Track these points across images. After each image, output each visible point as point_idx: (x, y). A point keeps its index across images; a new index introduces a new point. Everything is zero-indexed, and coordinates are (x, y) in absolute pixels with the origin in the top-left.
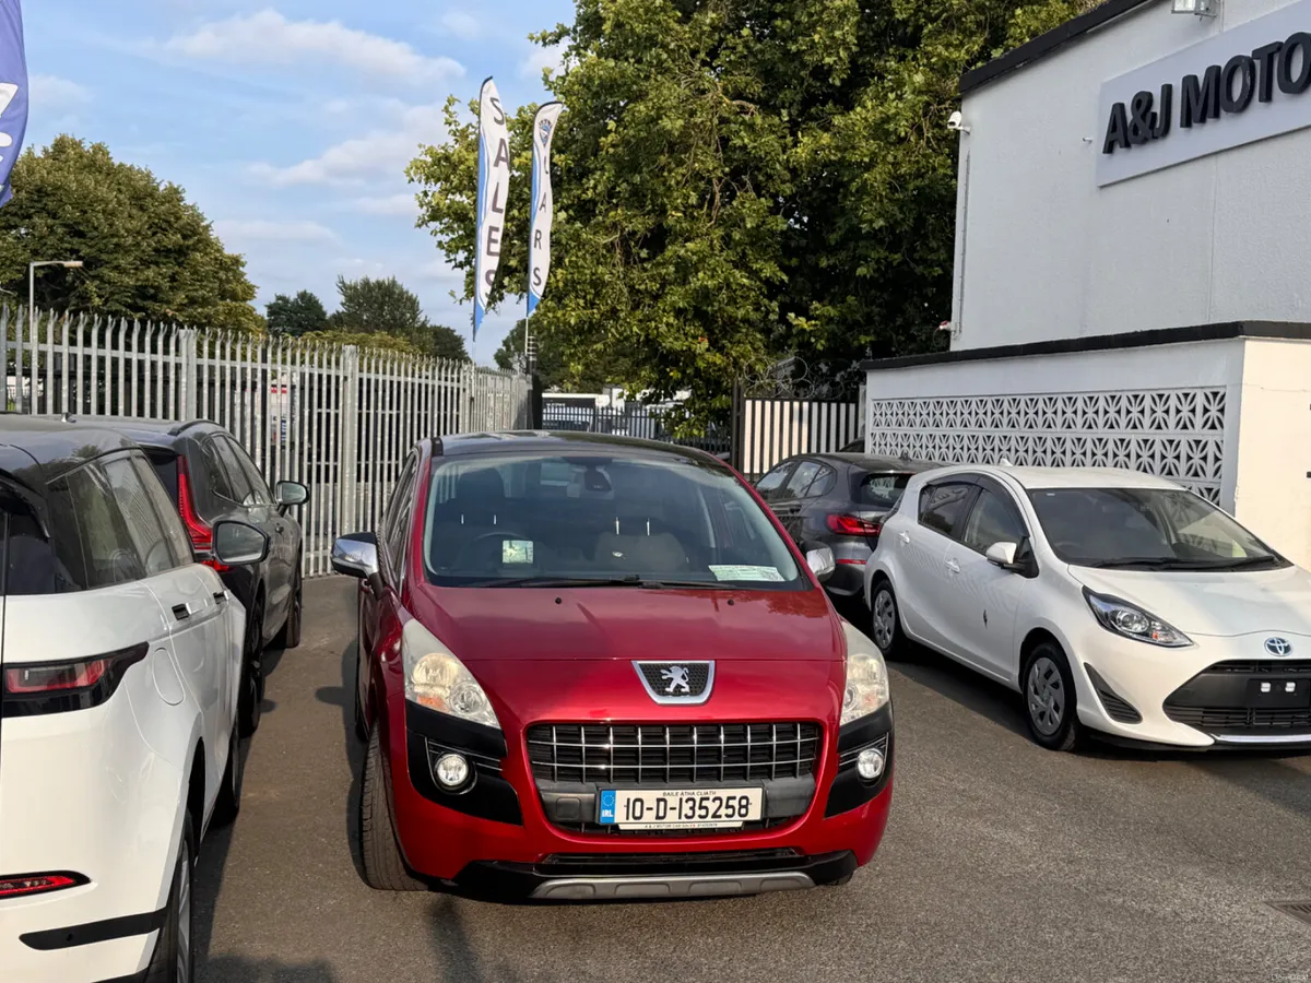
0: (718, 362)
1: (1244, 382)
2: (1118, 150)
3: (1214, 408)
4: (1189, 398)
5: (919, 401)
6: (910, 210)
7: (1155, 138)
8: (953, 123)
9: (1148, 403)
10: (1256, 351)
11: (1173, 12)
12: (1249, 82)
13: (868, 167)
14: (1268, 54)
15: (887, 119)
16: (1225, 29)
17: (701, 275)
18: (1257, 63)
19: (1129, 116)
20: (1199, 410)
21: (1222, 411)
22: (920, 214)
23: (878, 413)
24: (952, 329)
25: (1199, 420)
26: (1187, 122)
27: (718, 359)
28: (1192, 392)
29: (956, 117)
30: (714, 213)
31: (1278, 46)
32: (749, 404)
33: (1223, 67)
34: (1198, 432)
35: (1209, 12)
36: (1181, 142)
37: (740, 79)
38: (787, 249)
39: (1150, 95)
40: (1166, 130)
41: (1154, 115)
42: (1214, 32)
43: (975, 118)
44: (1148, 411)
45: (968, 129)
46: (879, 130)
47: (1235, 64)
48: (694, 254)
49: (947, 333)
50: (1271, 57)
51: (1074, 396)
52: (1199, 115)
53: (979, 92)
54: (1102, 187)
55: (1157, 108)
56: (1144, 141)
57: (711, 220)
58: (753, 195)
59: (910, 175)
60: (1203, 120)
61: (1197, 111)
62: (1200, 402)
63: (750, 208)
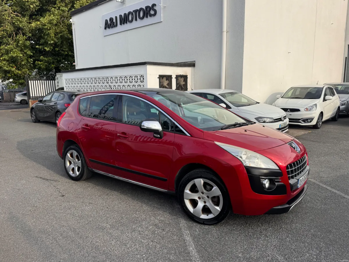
0: (20, 73)
1: (147, 73)
2: (107, 29)
3: (142, 79)
4: (137, 77)
5: (70, 79)
6: (60, 40)
7: (115, 27)
8: (71, 21)
9: (128, 78)
10: (149, 68)
11: (117, 1)
12: (132, 17)
13: (50, 30)
14: (136, 11)
15: (51, 20)
16: (127, 6)
17: (11, 53)
18: (134, 13)
19: (109, 22)
20: (139, 79)
21: (143, 79)
22: (62, 40)
23: (66, 82)
24: (76, 64)
25: (139, 81)
26: (121, 24)
27: (20, 72)
28: (137, 76)
29: (71, 20)
30: (14, 39)
31: (137, 10)
32: (30, 81)
33: (127, 14)
34: (139, 83)
35: (123, 2)
36: (120, 28)
37: (15, 8)
38: (32, 47)
39: (113, 18)
40: (117, 25)
41: (114, 22)
42: (124, 6)
43: (75, 20)
44: (128, 79)
45: (74, 23)
46: (50, 22)
47: (129, 13)
48: (9, 48)
49: (75, 65)
50: (136, 12)
51: (112, 77)
52: (123, 23)
53: (76, 15)
54: (105, 36)
55: (114, 21)
56: (112, 27)
57: (13, 40)
58: (22, 35)
59: (59, 32)
60: (124, 24)
61: (123, 22)
62: (139, 77)
63: (21, 38)
